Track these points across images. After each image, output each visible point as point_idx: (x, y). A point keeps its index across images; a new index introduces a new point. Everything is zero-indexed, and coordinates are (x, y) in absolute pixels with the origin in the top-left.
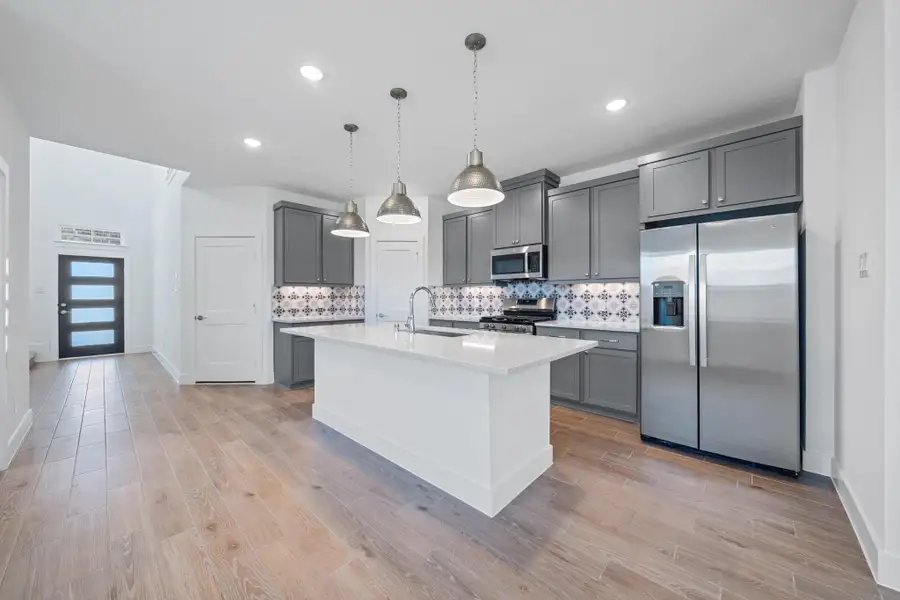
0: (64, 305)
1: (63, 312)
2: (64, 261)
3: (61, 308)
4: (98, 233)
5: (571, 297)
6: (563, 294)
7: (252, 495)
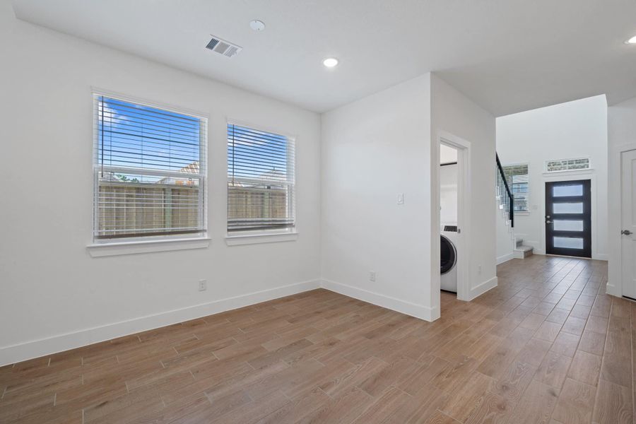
0: (548, 217)
1: (548, 222)
2: (549, 186)
3: (547, 219)
4: (571, 163)
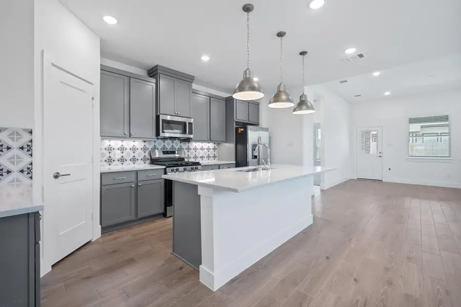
5: (189, 149)
6: (185, 148)
7: (355, 280)
